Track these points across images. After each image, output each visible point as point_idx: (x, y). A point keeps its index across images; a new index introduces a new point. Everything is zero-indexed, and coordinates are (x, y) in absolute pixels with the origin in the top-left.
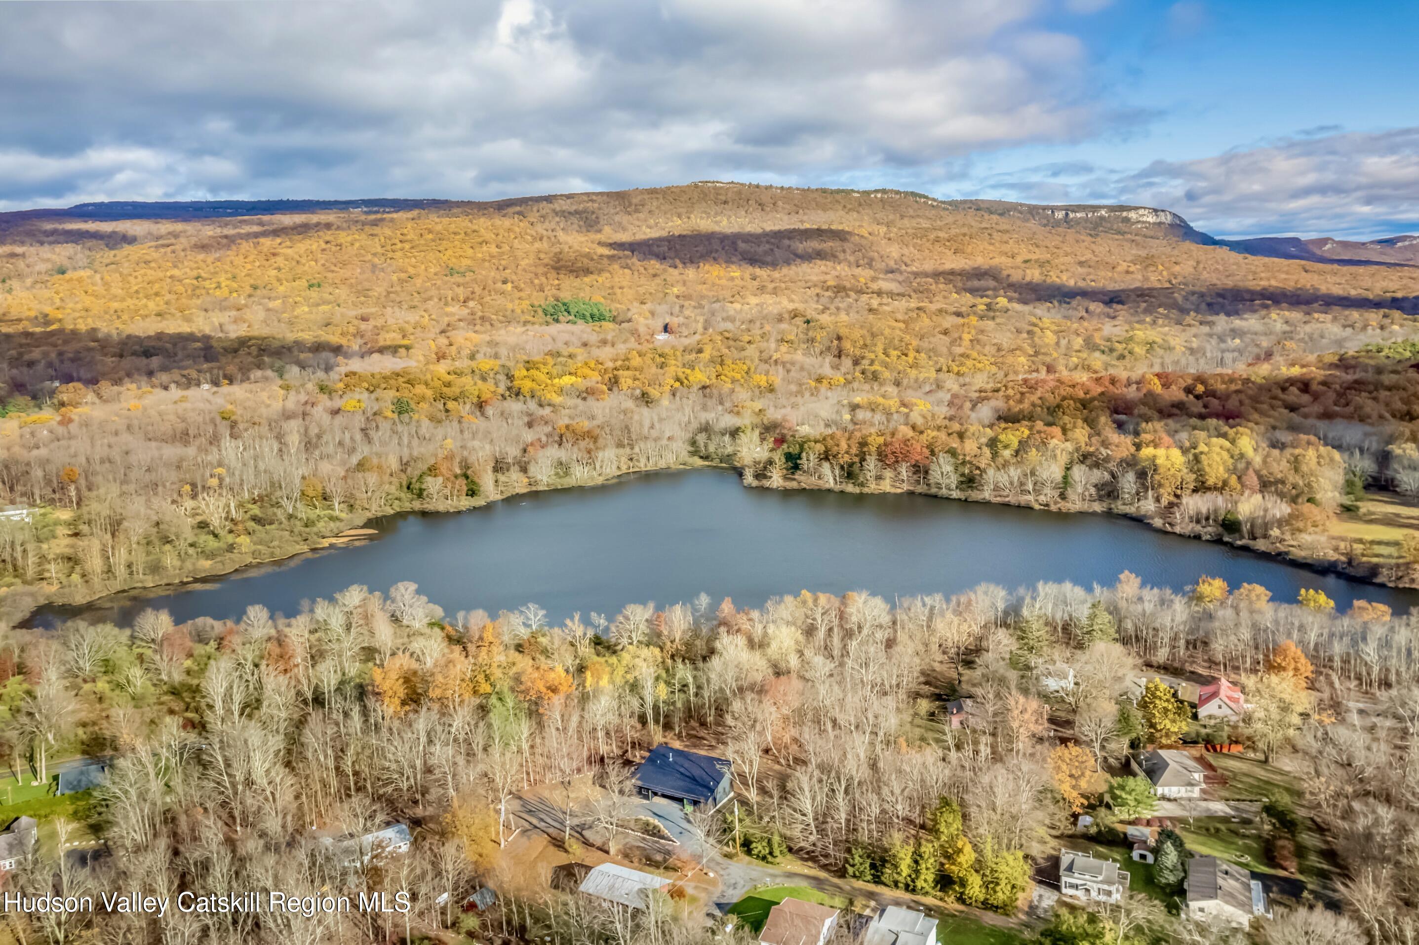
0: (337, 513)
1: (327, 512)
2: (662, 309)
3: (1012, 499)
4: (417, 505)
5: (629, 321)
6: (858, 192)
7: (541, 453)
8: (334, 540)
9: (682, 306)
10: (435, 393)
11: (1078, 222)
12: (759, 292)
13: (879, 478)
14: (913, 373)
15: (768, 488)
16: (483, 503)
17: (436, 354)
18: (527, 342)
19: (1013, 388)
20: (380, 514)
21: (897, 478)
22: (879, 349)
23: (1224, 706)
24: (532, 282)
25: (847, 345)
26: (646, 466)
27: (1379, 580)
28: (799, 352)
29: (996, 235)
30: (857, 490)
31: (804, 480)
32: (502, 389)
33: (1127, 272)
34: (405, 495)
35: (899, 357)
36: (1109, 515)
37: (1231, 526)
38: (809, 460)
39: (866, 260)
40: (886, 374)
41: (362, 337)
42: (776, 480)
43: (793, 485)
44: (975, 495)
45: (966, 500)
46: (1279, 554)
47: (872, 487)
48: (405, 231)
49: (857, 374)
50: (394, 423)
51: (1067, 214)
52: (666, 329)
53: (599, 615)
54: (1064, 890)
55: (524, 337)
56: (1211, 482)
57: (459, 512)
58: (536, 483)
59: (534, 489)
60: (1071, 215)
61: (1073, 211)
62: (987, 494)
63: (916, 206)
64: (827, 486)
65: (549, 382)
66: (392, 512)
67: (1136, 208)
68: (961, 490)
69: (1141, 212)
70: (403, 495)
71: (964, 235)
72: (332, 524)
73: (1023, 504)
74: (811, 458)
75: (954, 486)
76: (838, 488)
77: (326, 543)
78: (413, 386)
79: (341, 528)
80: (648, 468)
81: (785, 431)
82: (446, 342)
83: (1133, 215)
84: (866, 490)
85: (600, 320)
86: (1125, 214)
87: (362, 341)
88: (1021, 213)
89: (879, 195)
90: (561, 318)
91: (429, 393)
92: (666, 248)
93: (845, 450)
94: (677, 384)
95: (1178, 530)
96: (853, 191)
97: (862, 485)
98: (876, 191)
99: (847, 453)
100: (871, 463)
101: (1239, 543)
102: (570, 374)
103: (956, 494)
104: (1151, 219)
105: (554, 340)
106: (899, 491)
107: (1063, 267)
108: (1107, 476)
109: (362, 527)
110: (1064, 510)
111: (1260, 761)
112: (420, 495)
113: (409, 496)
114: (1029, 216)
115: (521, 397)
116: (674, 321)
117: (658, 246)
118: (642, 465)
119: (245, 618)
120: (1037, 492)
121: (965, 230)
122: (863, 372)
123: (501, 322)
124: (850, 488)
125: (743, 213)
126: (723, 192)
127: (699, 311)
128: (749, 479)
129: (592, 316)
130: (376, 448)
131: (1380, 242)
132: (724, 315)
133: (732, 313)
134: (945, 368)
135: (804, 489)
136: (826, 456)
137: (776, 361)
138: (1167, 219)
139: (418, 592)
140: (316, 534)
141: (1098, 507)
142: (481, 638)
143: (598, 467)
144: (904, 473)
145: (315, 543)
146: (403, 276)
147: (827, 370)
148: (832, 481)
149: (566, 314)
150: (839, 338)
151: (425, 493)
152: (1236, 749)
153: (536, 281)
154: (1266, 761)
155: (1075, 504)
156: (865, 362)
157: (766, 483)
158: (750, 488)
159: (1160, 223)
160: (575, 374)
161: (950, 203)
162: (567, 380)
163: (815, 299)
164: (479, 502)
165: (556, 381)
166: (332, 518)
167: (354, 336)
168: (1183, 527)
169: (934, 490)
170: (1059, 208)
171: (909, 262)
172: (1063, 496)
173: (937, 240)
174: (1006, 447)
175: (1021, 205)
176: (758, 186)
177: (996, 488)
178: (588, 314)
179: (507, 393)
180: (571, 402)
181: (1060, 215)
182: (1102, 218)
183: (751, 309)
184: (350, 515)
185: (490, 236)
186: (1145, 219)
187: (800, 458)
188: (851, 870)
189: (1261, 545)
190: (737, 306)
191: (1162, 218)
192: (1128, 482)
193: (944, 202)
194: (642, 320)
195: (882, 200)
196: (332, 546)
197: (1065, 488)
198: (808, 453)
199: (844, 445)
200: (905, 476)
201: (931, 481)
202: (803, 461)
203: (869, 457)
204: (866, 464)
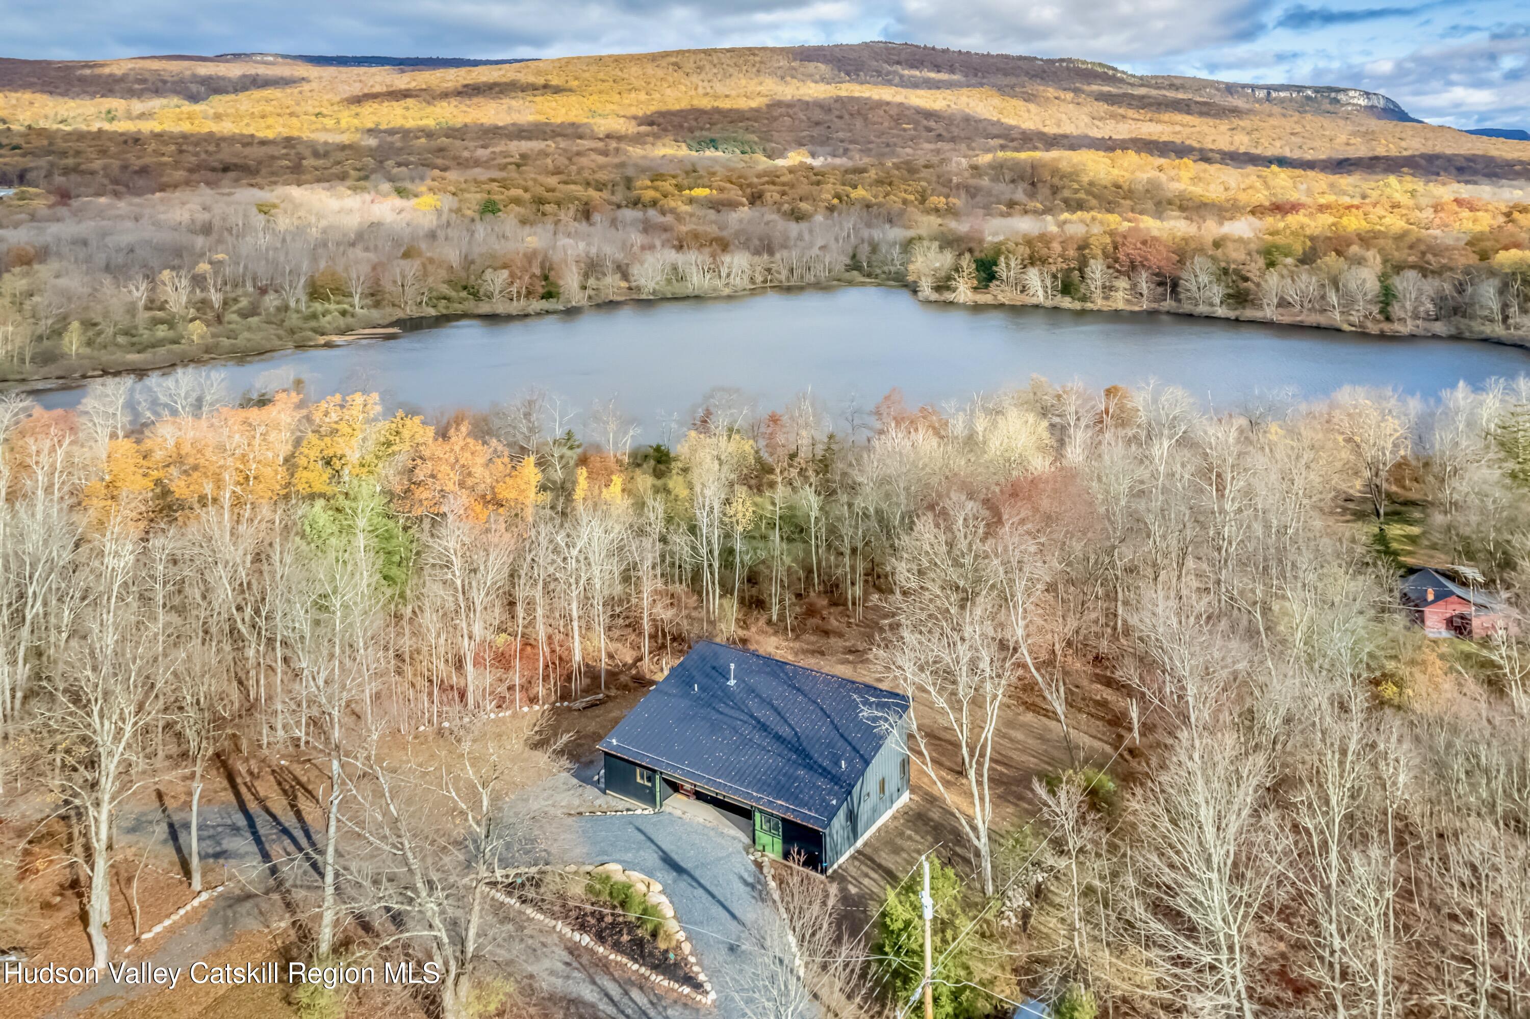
6: (1042, 61)
7: (649, 256)
11: (1282, 101)
13: (1108, 290)
15: (951, 303)
16: (561, 308)
21: (1133, 292)
26: (788, 279)
30: (1077, 305)
31: (1003, 293)
33: (1348, 144)
38: (1009, 267)
40: (1093, 202)
42: (964, 292)
43: (983, 298)
44: (1249, 313)
45: (1237, 319)
47: (1100, 302)
49: (1058, 202)
51: (1269, 93)
59: (635, 296)
60: (1274, 94)
61: (1275, 90)
62: (1268, 311)
64: (1034, 301)
65: (677, 192)
67: (1345, 90)
68: (1228, 306)
73: (1324, 323)
74: (1013, 264)
75: (1217, 301)
76: (1049, 303)
80: (790, 283)
83: (1342, 95)
84: (1090, 306)
86: (1333, 95)
88: (1218, 90)
89: (1065, 65)
93: (1058, 254)
94: (836, 201)
96: (1036, 60)
97: (1084, 299)
98: (1062, 60)
99: (1061, 256)
100: (1097, 270)
102: (704, 186)
103: (1221, 312)
106: (1137, 308)
108: (1450, 287)
110: (1389, 331)
112: (477, 293)
113: (463, 295)
114: (1227, 93)
115: (640, 206)
118: (783, 277)
120: (1345, 308)
124: (1067, 303)
126: (895, 51)
128: (926, 291)
129: (743, 151)
134: (1165, 202)
135: (1005, 305)
136: (1033, 260)
137: (958, 185)
138: (1380, 103)
141: (1439, 328)
143: (724, 274)
144: (1144, 285)
147: (1019, 197)
148: (1041, 293)
149: (713, 149)
153: (685, 124)
155: (1404, 323)
156: (1068, 191)
157: (949, 296)
158: (928, 302)
159: (1372, 107)
160: (711, 187)
161: (1142, 77)
162: (700, 192)
165: (686, 192)
169: (1187, 307)
170: (1261, 87)
172: (1385, 314)
174: (1287, 256)
175: (1217, 82)
176: (933, 49)
177: (1283, 303)
179: (623, 203)
180: (701, 211)
185: (641, 83)
186: (1356, 101)
187: (996, 264)
191: (1375, 101)
193: (1134, 76)
194: (799, 158)
195: (1068, 69)
197: (1388, 303)
198: (1007, 258)
199: (1056, 247)
200: (1144, 287)
201: (1182, 296)
202: (1001, 269)
203: (1092, 261)
204: (1088, 270)
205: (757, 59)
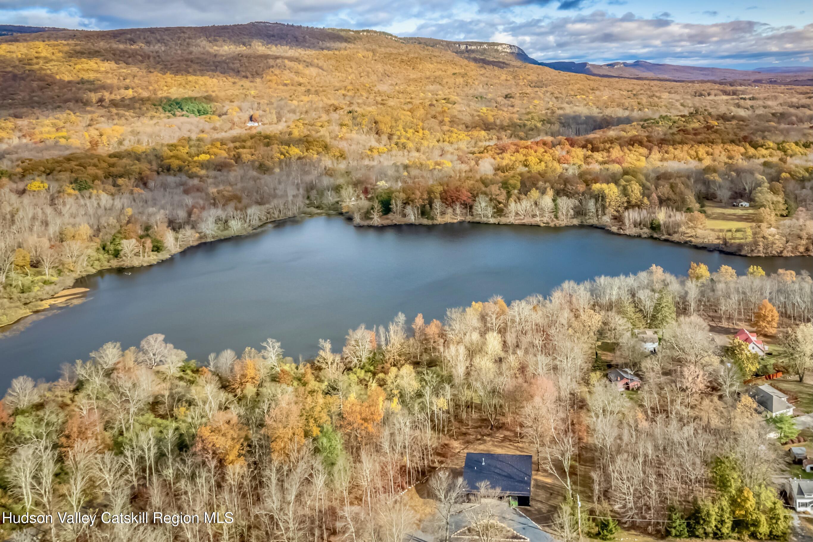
0: (46, 277)
1: (39, 277)
2: (246, 105)
3: (528, 220)
4: (115, 263)
5: (226, 114)
6: (353, 31)
7: (205, 214)
8: (52, 302)
9: (259, 104)
10: (105, 172)
12: (306, 93)
13: (443, 213)
14: (425, 143)
15: (371, 226)
16: (168, 256)
17: (90, 142)
18: (160, 131)
19: (491, 151)
20: (84, 274)
21: (455, 214)
22: (400, 127)
23: (755, 347)
24: (148, 88)
25: (382, 126)
26: (279, 217)
27: (743, 253)
28: (354, 132)
29: (434, 59)
30: (430, 222)
31: (395, 218)
32: (155, 167)
34: (103, 256)
35: (414, 134)
36: (582, 226)
37: (655, 227)
38: (396, 205)
39: (365, 73)
40: (410, 145)
41: (20, 130)
42: (377, 219)
43: (386, 222)
44: (504, 220)
45: (499, 224)
46: (686, 242)
47: (440, 220)
48: (40, 50)
49: (393, 145)
50: (77, 198)
51: (467, 47)
52: (251, 119)
53: (326, 340)
54: (799, 509)
55: (157, 128)
56: (634, 201)
57: (151, 266)
58: (205, 236)
59: (203, 241)
60: (469, 48)
61: (470, 45)
62: (511, 219)
63: (387, 41)
64: (410, 222)
65: (190, 159)
66: (94, 271)
67: (501, 44)
68: (495, 217)
69: (504, 46)
70: (101, 256)
71: (417, 58)
72: (47, 288)
73: (533, 223)
75: (490, 215)
76: (417, 222)
77: (46, 304)
78: (85, 168)
79: (56, 290)
80: (281, 218)
81: (369, 186)
82: (97, 133)
83: (500, 48)
84: (435, 222)
85: (204, 114)
86: (496, 47)
87: (20, 134)
88: (442, 45)
89: (365, 34)
90: (177, 113)
91: (100, 173)
92: (239, 65)
93: (419, 197)
95: (628, 232)
96: (350, 30)
97: (433, 219)
98: (363, 31)
99: (420, 198)
100: (438, 204)
101: (663, 237)
102: (204, 153)
103: (492, 221)
104: (508, 50)
105: (180, 129)
106: (455, 221)
107: (474, 77)
108: (577, 202)
109: (74, 287)
110: (558, 225)
111: (797, 381)
112: (117, 254)
113: (106, 256)
114: (447, 48)
115: (172, 172)
116: (257, 114)
117: (233, 63)
118: (276, 216)
119: (10, 391)
120: (542, 215)
121: (416, 55)
122: (397, 144)
123: (133, 117)
124: (425, 221)
125: (285, 42)
126: (270, 29)
127: (270, 106)
128: (357, 219)
129: (199, 111)
130: (67, 219)
131: (608, 65)
132: (288, 109)
133: (293, 107)
134: (441, 139)
135: (396, 224)
136: (407, 202)
137: (341, 138)
138: (516, 51)
139: (166, 341)
140: (35, 298)
141: (576, 222)
142: (244, 376)
144: (458, 209)
145: (36, 306)
146: (41, 84)
147: (374, 143)
148: (413, 218)
149: (179, 110)
150: (376, 123)
151: (122, 253)
152: (780, 375)
153: (151, 88)
154: (801, 380)
155: (563, 221)
156: (395, 137)
157: (369, 222)
158: (359, 227)
159: (513, 53)
160: (208, 153)
161: (405, 39)
162: (204, 157)
163: (343, 97)
164: (164, 255)
165: (196, 158)
166: (45, 282)
167: (13, 130)
168: (630, 230)
169: (477, 219)
170: (463, 43)
171: (390, 74)
172: (556, 217)
173: (402, 61)
174: (514, 188)
175: (442, 41)
176: (293, 26)
177: (517, 215)
178: (196, 110)
179: (160, 169)
180: (212, 173)
181: (463, 47)
182: (485, 49)
183: (305, 105)
184: (61, 278)
186: (505, 50)
187: (390, 204)
188: (674, 532)
189: (675, 238)
190: (295, 102)
191: (513, 50)
192: (591, 205)
193: (401, 39)
194: (235, 113)
195: (367, 36)
196: (52, 307)
197: (557, 212)
198: (395, 200)
199: (418, 193)
200: (458, 211)
201: (475, 213)
202: (393, 206)
203: (435, 200)
204: (434, 205)
205: (186, 35)
